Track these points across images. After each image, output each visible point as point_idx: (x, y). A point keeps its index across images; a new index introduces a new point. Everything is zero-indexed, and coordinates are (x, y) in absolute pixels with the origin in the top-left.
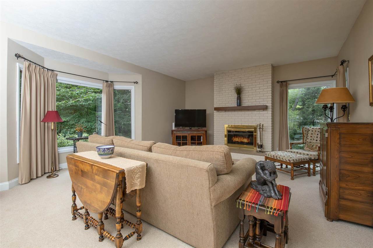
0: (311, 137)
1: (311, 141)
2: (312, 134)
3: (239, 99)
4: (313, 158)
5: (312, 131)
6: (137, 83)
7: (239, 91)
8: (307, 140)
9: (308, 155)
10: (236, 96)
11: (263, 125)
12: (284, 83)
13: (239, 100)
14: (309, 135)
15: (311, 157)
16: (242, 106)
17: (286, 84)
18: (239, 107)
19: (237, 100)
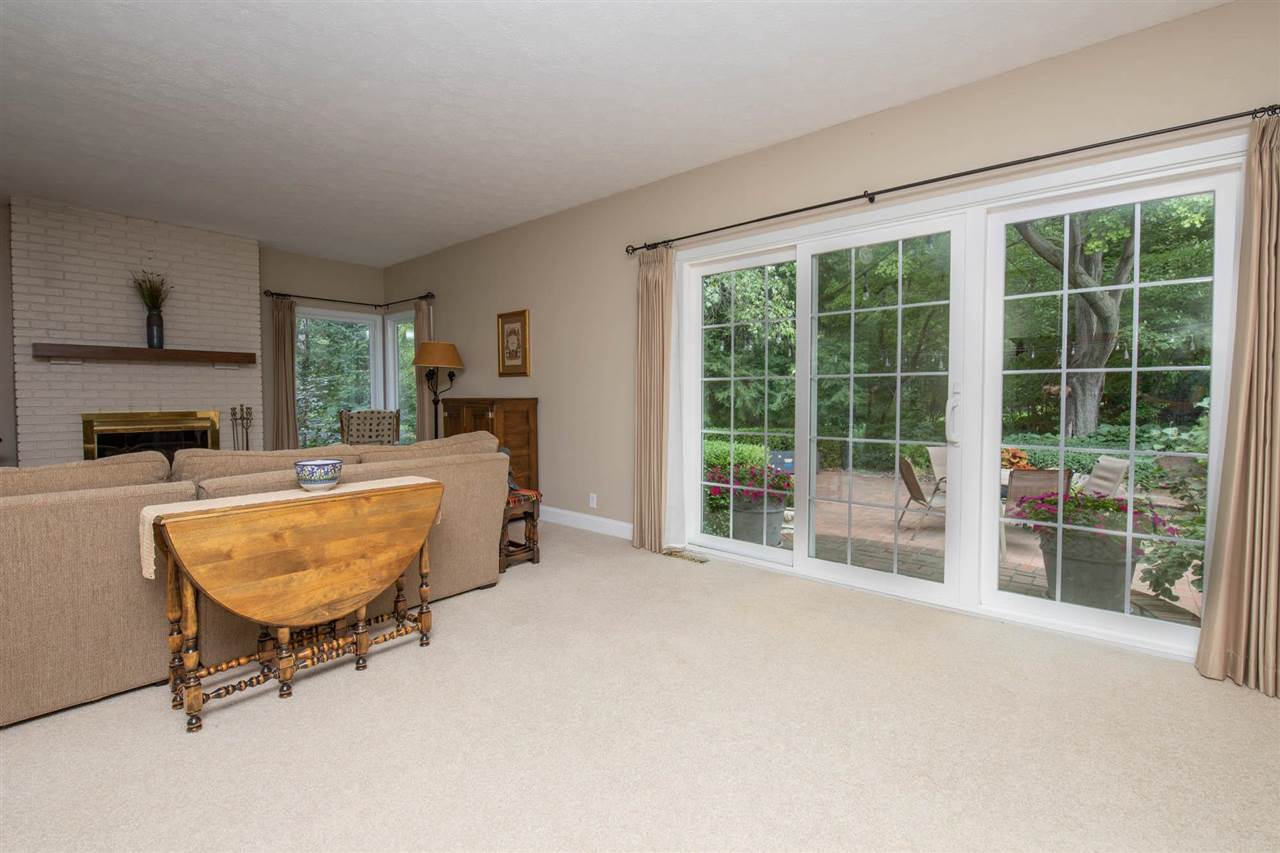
2: (358, 425)
3: (154, 321)
7: (152, 297)
11: (250, 409)
12: (286, 301)
13: (158, 326)
14: (354, 428)
16: (166, 347)
17: (291, 304)
18: (155, 352)
19: (150, 326)
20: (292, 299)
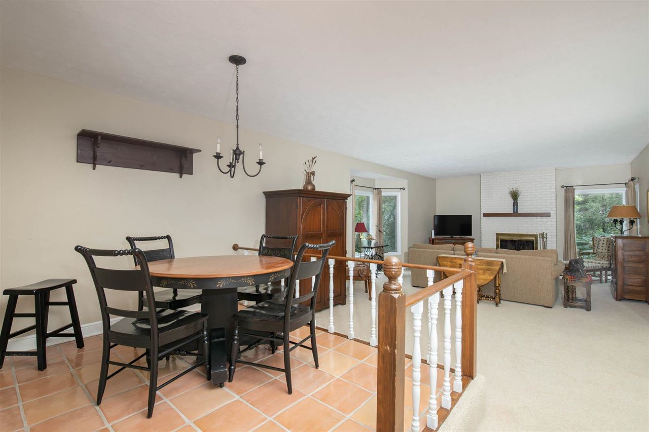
0: (603, 246)
1: (602, 251)
3: (515, 204)
4: (605, 267)
5: (604, 241)
6: (404, 189)
7: (515, 196)
8: (598, 250)
9: (599, 263)
10: (512, 201)
11: (546, 234)
12: (570, 189)
15: (603, 265)
16: (519, 212)
17: (574, 189)
18: (515, 214)
19: (514, 205)
20: (574, 187)
